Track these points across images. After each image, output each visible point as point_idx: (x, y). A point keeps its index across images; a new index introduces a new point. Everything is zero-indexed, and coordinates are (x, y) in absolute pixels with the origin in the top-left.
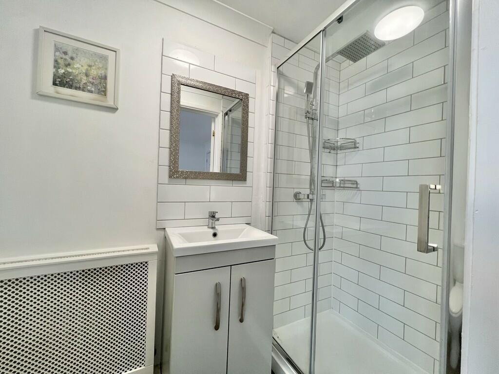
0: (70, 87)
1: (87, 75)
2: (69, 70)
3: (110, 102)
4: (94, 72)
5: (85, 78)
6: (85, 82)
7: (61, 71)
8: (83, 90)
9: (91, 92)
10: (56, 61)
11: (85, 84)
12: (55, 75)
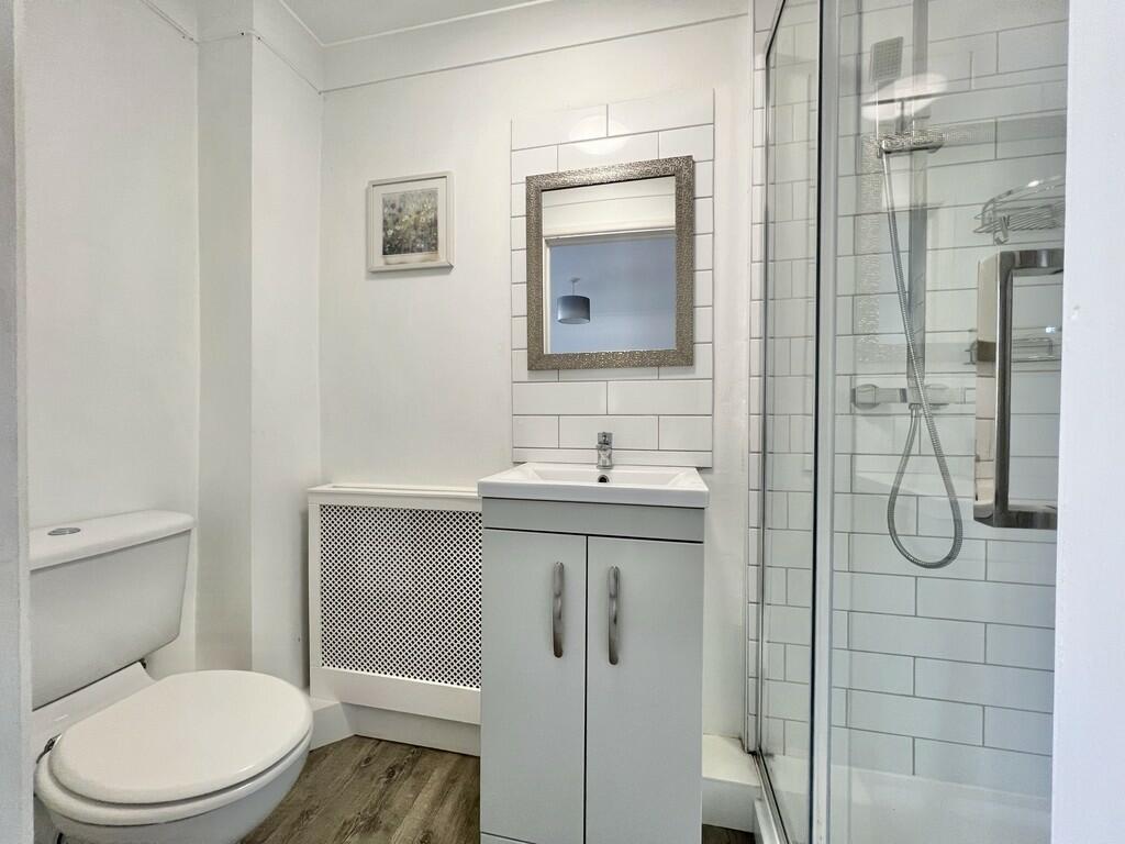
0: (399, 252)
1: (415, 228)
2: (398, 228)
3: (442, 260)
4: (423, 220)
5: (413, 232)
6: (413, 238)
7: (390, 232)
8: (413, 252)
9: (420, 250)
10: (385, 222)
11: (414, 241)
12: (384, 241)
